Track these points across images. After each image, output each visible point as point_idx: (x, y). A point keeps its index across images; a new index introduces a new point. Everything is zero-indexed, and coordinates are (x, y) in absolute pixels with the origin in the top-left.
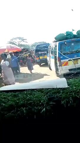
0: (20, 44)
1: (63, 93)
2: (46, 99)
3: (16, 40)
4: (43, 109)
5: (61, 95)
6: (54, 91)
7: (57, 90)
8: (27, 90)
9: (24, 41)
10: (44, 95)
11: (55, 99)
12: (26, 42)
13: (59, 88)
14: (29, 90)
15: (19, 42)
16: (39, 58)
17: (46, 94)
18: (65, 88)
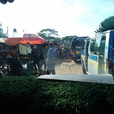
0: (51, 36)
1: (108, 89)
2: (89, 93)
3: (47, 32)
4: (86, 103)
5: (107, 92)
6: (98, 86)
7: (102, 86)
8: (67, 81)
9: (55, 33)
10: (87, 89)
11: (99, 95)
12: (57, 35)
13: (105, 84)
14: (70, 81)
15: (49, 35)
16: (76, 53)
17: (89, 88)
18: (111, 84)
